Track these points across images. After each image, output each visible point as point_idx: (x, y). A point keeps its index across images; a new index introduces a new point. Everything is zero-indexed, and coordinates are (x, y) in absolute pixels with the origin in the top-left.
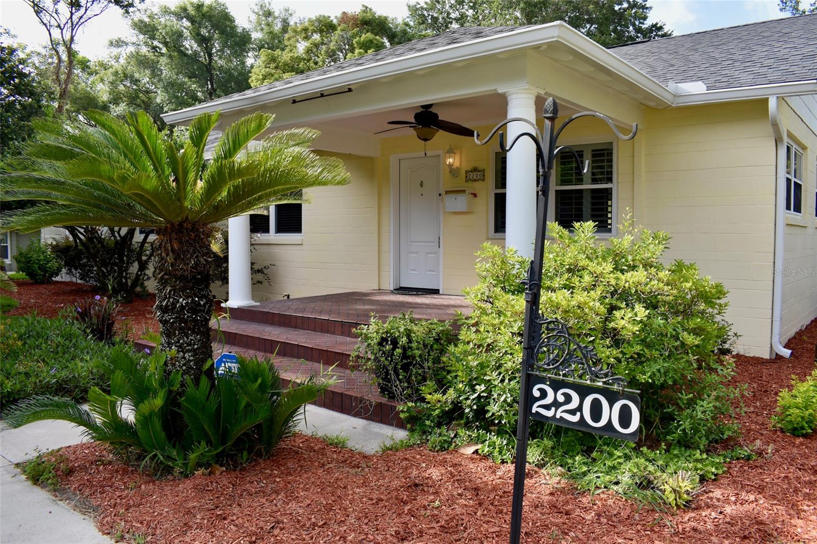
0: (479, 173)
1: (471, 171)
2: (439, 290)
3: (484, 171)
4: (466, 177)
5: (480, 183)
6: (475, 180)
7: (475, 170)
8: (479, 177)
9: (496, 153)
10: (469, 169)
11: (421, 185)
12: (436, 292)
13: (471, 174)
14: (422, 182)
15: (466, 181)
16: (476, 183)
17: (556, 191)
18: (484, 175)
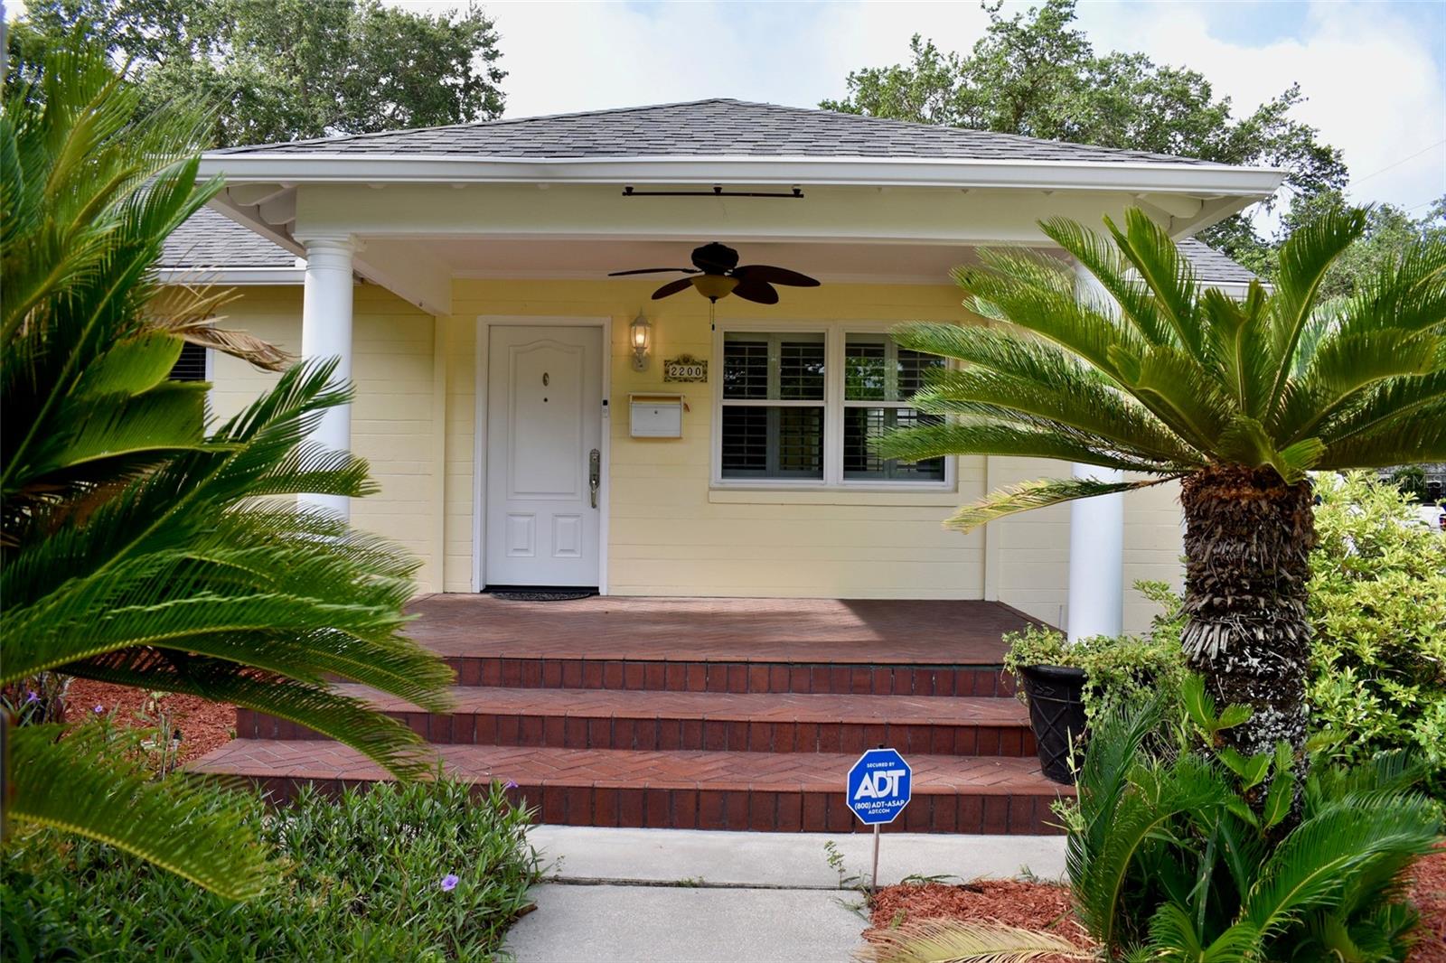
0: (694, 368)
1: (678, 362)
2: (597, 588)
3: (705, 364)
4: (667, 372)
5: (697, 386)
6: (686, 380)
7: (686, 360)
8: (694, 375)
9: (725, 333)
10: (672, 357)
11: (545, 382)
12: (593, 592)
13: (678, 367)
14: (546, 375)
15: (666, 380)
16: (688, 385)
17: (846, 408)
18: (705, 372)
